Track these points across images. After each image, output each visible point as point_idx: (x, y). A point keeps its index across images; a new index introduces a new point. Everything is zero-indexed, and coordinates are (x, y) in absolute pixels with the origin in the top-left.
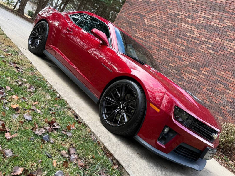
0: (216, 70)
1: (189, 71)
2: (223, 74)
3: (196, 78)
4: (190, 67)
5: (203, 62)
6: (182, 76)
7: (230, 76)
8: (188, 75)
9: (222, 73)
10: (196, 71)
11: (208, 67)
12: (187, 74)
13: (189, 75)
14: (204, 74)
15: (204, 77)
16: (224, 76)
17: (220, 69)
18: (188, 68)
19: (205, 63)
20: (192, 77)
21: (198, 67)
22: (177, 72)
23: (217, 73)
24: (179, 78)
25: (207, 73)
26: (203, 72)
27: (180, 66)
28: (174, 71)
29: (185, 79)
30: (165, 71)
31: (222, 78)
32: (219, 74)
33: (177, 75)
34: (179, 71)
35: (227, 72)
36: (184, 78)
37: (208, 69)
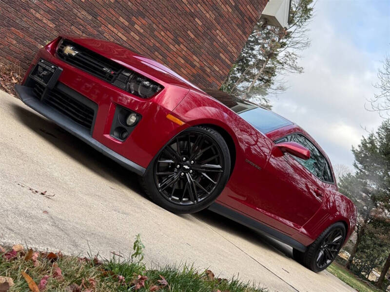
0: (154, 26)
1: (114, 19)
2: (163, 35)
3: (125, 38)
4: (116, 10)
5: (138, 4)
6: (100, 29)
7: (171, 41)
8: (112, 29)
9: (162, 33)
10: (127, 23)
11: (144, 18)
12: (109, 26)
13: (115, 30)
14: (139, 32)
15: (138, 38)
16: (164, 40)
17: (160, 26)
18: (114, 13)
19: (140, 9)
20: (120, 34)
21: (129, 14)
22: (90, 17)
23: (156, 33)
24: (96, 33)
25: (142, 31)
26: (136, 26)
27: (97, 5)
28: (84, 13)
29: (107, 37)
30: (62, 9)
31: (161, 42)
32: (159, 35)
33: (89, 24)
34: (95, 16)
35: (168, 33)
36: (104, 35)
37: (144, 22)
